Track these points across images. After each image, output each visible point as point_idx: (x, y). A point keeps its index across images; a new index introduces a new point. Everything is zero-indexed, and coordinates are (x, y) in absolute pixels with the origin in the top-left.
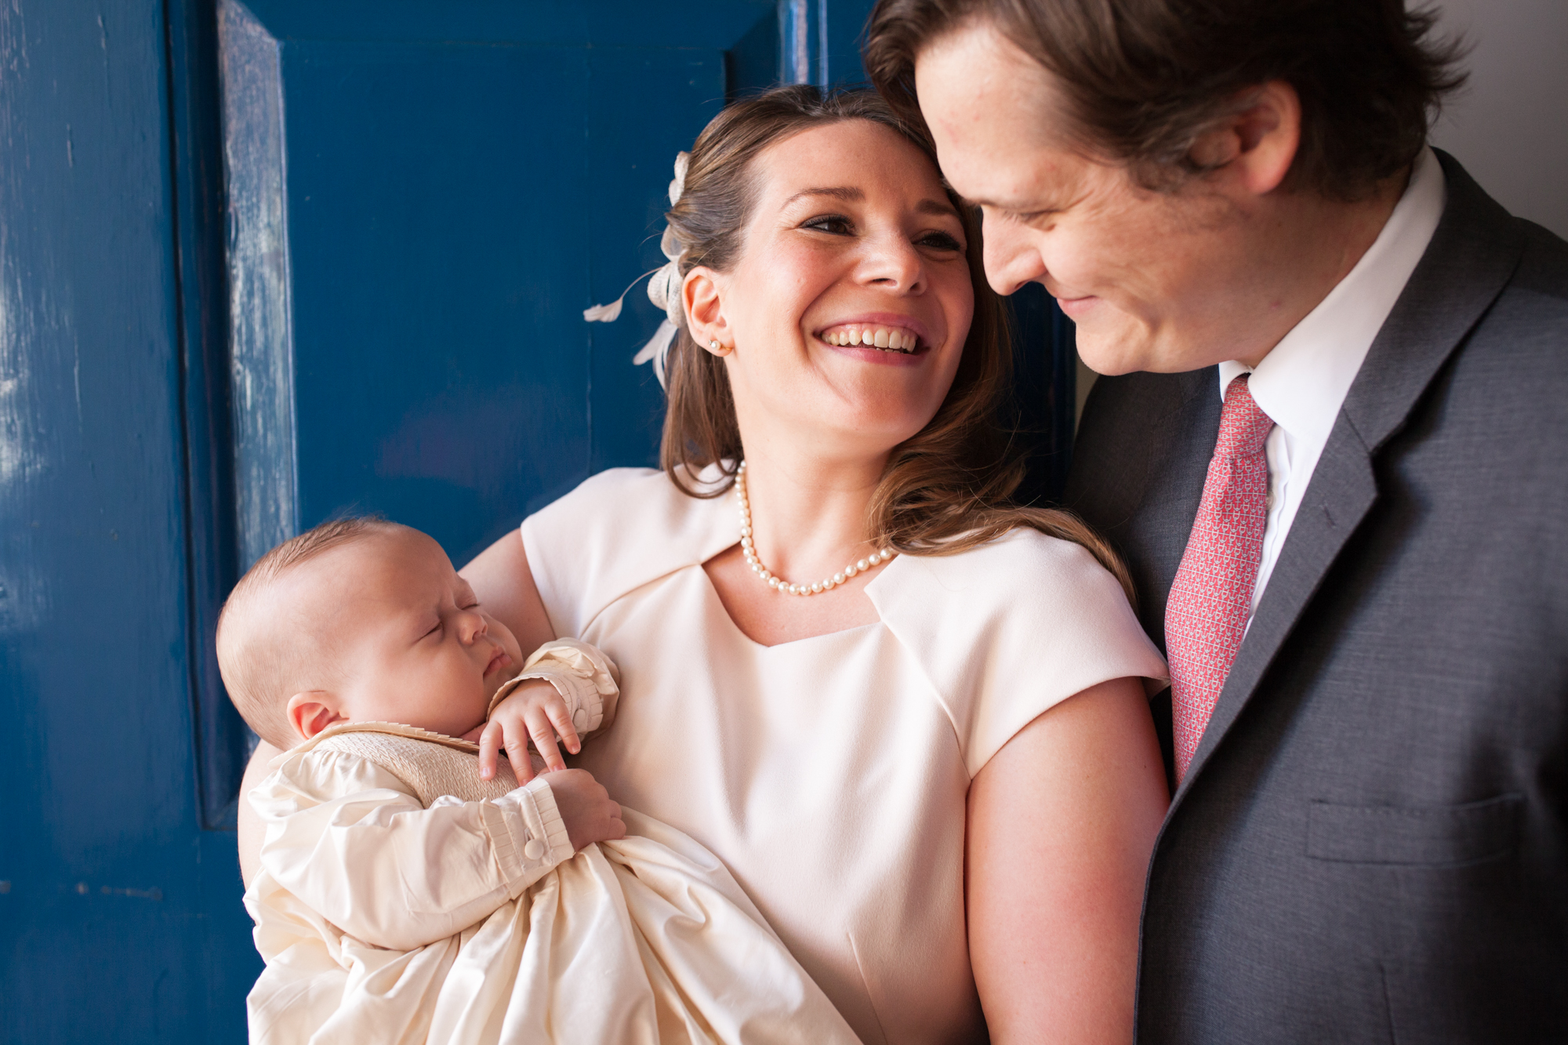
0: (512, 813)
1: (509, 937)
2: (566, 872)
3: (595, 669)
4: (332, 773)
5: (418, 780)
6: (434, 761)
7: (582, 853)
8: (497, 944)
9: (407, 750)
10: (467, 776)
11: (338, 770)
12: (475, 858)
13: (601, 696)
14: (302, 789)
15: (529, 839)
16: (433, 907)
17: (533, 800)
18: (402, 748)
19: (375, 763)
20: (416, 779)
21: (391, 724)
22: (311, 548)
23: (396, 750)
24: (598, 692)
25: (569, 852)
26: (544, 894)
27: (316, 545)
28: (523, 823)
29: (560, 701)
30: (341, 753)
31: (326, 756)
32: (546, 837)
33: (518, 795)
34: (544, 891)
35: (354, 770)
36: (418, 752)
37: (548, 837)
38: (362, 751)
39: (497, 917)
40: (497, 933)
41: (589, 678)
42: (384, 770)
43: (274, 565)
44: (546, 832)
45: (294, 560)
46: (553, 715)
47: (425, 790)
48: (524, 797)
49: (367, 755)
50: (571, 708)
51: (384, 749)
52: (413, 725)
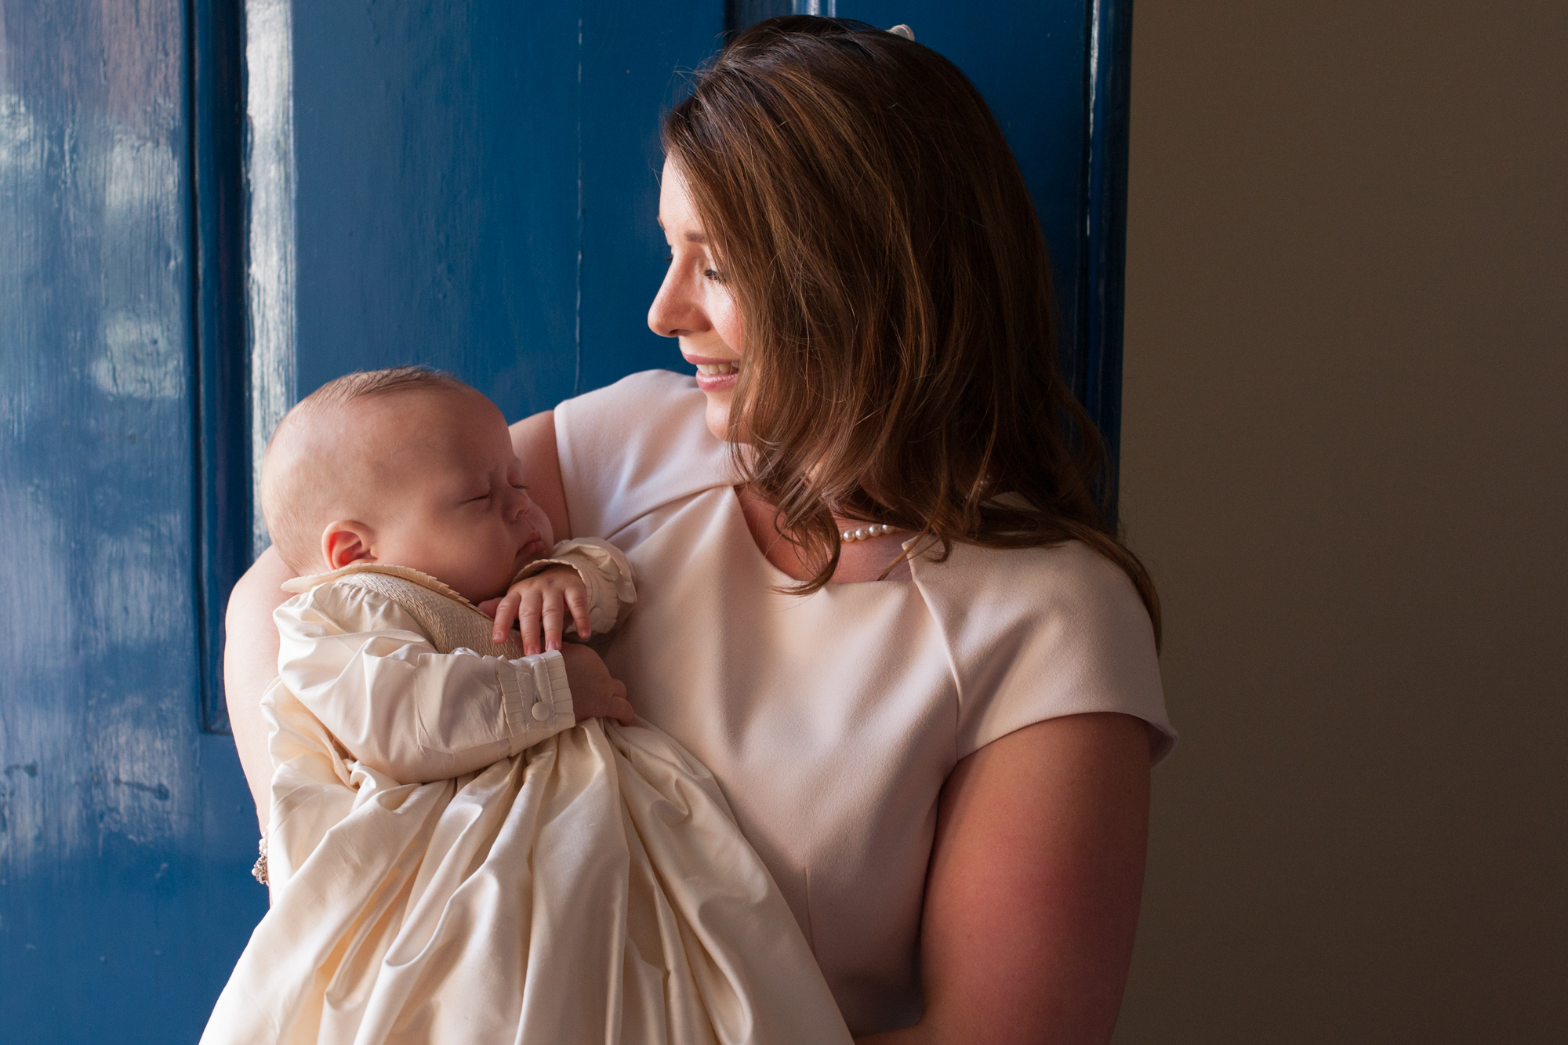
0: (526, 674)
1: (506, 785)
2: (567, 740)
3: (619, 574)
4: (360, 608)
5: (438, 631)
6: (455, 616)
7: (583, 727)
8: (495, 789)
9: (432, 600)
10: (483, 636)
11: (366, 607)
12: (486, 708)
13: (620, 602)
14: (331, 618)
15: (537, 701)
16: (441, 747)
17: (546, 666)
18: (427, 597)
19: (401, 606)
20: (437, 629)
21: (418, 572)
22: (390, 384)
23: (422, 598)
24: (617, 597)
25: (571, 722)
26: (542, 758)
27: (394, 383)
28: (534, 685)
29: (581, 588)
30: (369, 591)
31: (354, 591)
32: (553, 702)
33: (532, 660)
34: (542, 755)
35: (382, 609)
36: (441, 604)
37: (555, 703)
38: (390, 593)
39: (495, 769)
40: (496, 780)
41: (612, 581)
42: (409, 612)
43: (348, 391)
44: (553, 699)
45: (369, 392)
46: (571, 598)
47: (443, 642)
48: (538, 661)
49: (394, 597)
50: (590, 602)
51: (411, 595)
52: (440, 579)
